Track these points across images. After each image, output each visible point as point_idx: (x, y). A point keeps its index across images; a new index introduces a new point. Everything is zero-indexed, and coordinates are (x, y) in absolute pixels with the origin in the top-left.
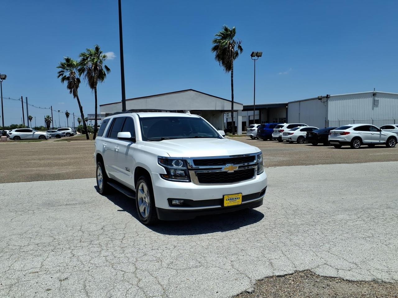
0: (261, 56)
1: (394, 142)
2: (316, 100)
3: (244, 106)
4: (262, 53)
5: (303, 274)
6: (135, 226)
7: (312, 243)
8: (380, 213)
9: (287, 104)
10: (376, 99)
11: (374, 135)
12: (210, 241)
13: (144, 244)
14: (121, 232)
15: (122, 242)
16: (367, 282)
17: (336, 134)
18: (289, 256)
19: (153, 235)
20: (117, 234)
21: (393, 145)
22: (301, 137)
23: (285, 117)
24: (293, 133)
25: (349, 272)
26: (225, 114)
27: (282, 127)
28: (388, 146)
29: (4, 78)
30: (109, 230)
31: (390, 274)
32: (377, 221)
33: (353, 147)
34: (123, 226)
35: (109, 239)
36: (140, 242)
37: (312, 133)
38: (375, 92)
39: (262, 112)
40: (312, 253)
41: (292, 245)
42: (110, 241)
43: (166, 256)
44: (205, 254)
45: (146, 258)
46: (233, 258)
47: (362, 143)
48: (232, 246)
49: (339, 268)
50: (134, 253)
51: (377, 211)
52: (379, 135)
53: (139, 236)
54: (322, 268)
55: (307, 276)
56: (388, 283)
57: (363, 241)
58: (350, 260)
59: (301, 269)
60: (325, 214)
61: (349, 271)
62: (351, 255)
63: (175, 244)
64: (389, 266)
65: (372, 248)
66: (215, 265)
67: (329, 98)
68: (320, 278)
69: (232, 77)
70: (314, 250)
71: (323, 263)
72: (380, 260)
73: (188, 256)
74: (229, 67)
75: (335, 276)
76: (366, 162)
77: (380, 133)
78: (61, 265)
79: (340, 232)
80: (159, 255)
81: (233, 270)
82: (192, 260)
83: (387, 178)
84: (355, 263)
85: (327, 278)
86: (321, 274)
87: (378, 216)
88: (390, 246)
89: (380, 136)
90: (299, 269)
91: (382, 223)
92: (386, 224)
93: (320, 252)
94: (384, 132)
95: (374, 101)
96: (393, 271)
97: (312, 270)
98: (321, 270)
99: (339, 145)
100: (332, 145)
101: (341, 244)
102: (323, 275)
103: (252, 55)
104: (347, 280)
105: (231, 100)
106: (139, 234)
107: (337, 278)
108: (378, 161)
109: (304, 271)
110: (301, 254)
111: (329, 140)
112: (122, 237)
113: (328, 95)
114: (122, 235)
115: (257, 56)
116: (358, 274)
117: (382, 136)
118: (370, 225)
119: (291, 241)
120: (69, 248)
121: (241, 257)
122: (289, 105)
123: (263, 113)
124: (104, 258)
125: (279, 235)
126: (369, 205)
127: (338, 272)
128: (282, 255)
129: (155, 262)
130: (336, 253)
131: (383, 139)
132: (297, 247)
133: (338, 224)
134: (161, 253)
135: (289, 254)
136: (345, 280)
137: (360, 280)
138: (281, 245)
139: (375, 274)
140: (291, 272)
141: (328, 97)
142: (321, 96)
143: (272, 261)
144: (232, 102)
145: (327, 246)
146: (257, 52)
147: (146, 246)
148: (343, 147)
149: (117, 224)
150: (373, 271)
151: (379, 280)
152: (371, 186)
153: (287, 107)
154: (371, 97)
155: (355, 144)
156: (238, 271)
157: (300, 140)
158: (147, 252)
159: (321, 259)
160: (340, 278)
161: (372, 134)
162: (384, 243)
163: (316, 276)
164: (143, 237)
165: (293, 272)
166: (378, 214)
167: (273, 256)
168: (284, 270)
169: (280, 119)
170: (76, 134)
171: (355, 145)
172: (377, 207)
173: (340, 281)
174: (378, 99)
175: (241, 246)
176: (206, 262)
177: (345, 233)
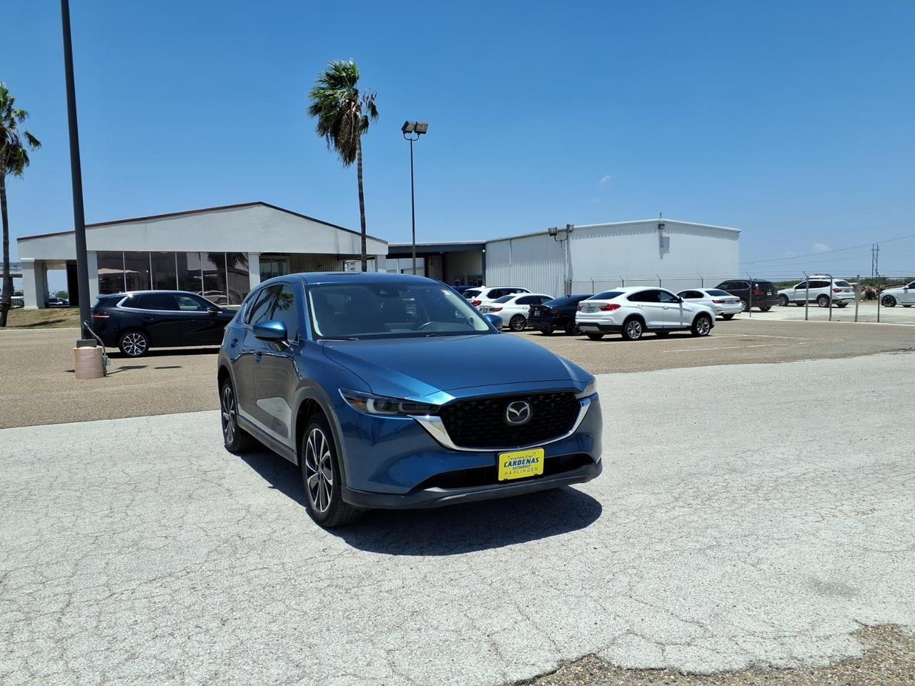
0: (425, 133)
1: (706, 325)
2: (545, 235)
3: (389, 248)
4: (427, 125)
5: (579, 668)
6: (104, 565)
7: (586, 575)
8: (718, 485)
9: (483, 246)
10: (665, 235)
11: (669, 310)
12: (324, 595)
13: (131, 622)
14: (59, 589)
15: (59, 620)
16: (737, 672)
17: (591, 309)
18: (537, 618)
19: (157, 590)
20: (44, 598)
21: (704, 331)
22: (518, 317)
23: (480, 272)
24: (501, 309)
25: (689, 649)
26: (346, 266)
27: (476, 294)
28: (695, 334)
30: (22, 587)
31: (782, 644)
32: (717, 505)
33: (626, 338)
34: (69, 569)
35: (20, 616)
36: (118, 615)
37: (541, 309)
38: (661, 220)
39: (430, 262)
40: (592, 605)
41: (539, 587)
42: (21, 623)
43: (198, 656)
44: (313, 638)
45: (132, 668)
46: (392, 642)
47: (645, 329)
48: (387, 604)
49: (663, 641)
50: (95, 656)
51: (712, 479)
52: (679, 311)
53: (116, 595)
54: (625, 645)
55: (591, 674)
56: (785, 669)
57: (701, 561)
58: (685, 616)
59: (574, 655)
60: (600, 494)
61: (689, 645)
62: (683, 601)
63: (224, 612)
64: (776, 622)
65: (723, 576)
66: (344, 667)
67: (571, 231)
68: (623, 674)
69: (360, 177)
70: (595, 594)
71: (624, 631)
72: (751, 607)
73: (262, 647)
74: (350, 152)
75: (661, 665)
76: (660, 368)
77: (681, 306)
79: (645, 540)
80: (175, 654)
81: (396, 678)
82: (276, 659)
83: (711, 403)
84: (698, 622)
85: (640, 674)
86: (625, 665)
87: (716, 493)
88: (762, 567)
89: (681, 312)
90: (569, 656)
91: (728, 508)
92: (737, 512)
93: (609, 600)
94: (688, 304)
95: (661, 238)
96: (787, 634)
97: (600, 655)
98: (621, 652)
99: (598, 333)
100: (583, 334)
101: (654, 572)
102: (629, 667)
103: (405, 129)
104: (689, 673)
105: (360, 232)
106: (115, 591)
107: (665, 669)
108: (684, 365)
109: (582, 658)
110: (565, 609)
111: (577, 323)
112: (61, 605)
113: (568, 226)
114: (61, 598)
115: (416, 132)
116: (710, 651)
117: (684, 312)
118: (705, 516)
119: (534, 573)
121: (414, 636)
122: (489, 247)
123: (432, 264)
125: (503, 559)
126: (692, 468)
127: (665, 654)
128: (520, 618)
129: (162, 677)
130: (650, 599)
131: (686, 320)
132: (552, 590)
133: (634, 518)
134: (182, 646)
135: (537, 612)
136: (685, 674)
137: (721, 670)
138: (511, 587)
139: (748, 646)
140: (549, 668)
141: (569, 230)
142: (556, 228)
143: (496, 638)
144: (364, 236)
145: (624, 580)
146: (417, 123)
147: (137, 627)
148: (605, 336)
149: (48, 564)
150: (744, 639)
151: (763, 665)
152: (683, 422)
153: (484, 251)
154: (655, 232)
155: (630, 331)
156: (409, 680)
157: (517, 322)
158: (138, 649)
159: (617, 618)
160: (673, 671)
161: (663, 307)
162: (748, 560)
163: (614, 669)
164: (129, 599)
165: (555, 665)
166: (716, 487)
167: (497, 622)
168: (532, 663)
169: (469, 277)
171: (632, 332)
172: (708, 469)
173: (672, 677)
174: (667, 236)
175: (409, 603)
176: (317, 661)
177: (657, 541)
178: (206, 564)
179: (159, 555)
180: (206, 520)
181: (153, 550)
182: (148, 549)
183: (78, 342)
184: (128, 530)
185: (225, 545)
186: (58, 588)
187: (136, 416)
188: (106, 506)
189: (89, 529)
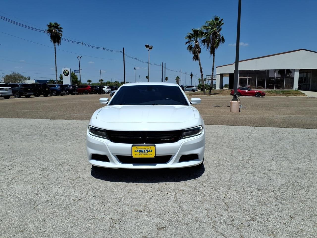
6: (241, 178)
15: (226, 195)
19: (262, 194)
20: (221, 185)
29: (151, 48)
30: (214, 179)
34: (229, 177)
53: (246, 192)
63: (291, 213)
78: (163, 209)
106: (245, 190)
114: (227, 187)
120: (174, 190)
124: (206, 211)
134: (273, 222)
149: (222, 173)
164: (250, 195)
170: (197, 90)
178: (281, 189)
179: (262, 180)
180: (280, 171)
181: (259, 177)
182: (257, 176)
183: (232, 99)
184: (250, 167)
185: (289, 183)
186: (226, 183)
187: (250, 126)
188: (241, 157)
189: (235, 164)
